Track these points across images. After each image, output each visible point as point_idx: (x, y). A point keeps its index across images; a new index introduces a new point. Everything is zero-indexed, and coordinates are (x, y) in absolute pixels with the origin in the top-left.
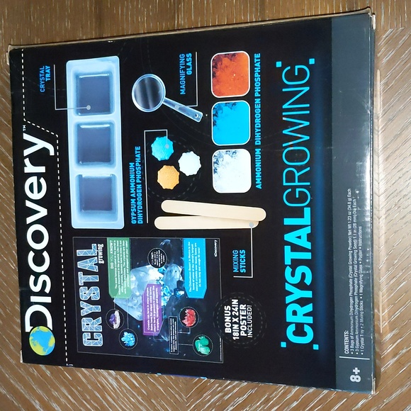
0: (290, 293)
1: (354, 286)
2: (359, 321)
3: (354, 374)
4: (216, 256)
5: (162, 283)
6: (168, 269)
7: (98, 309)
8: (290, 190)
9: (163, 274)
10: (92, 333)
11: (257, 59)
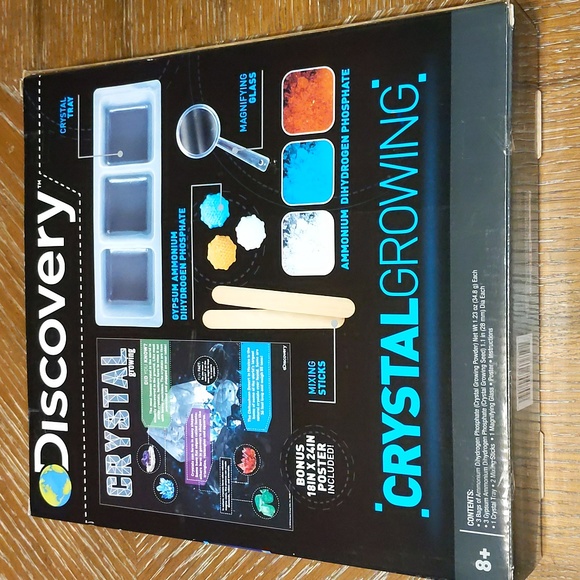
0: (389, 429)
1: (481, 420)
2: (489, 475)
3: (481, 558)
4: (285, 369)
5: (212, 407)
6: (220, 387)
7: (126, 442)
8: (389, 271)
9: (213, 394)
10: (119, 478)
11: (345, 77)
